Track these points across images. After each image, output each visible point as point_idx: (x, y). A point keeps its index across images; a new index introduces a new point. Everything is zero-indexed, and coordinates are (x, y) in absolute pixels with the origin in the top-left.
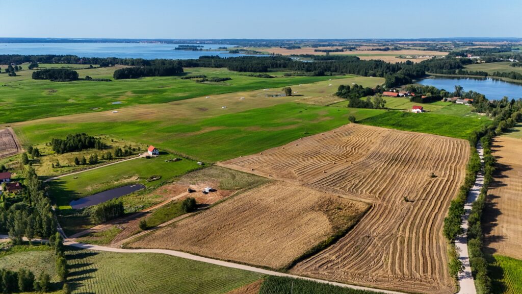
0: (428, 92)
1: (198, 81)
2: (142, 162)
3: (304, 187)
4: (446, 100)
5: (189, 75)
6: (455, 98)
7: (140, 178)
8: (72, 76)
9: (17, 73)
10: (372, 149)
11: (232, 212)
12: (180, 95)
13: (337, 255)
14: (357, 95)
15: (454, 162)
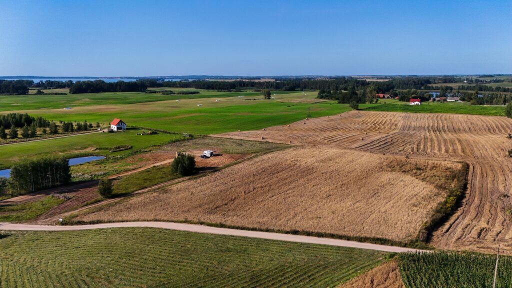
2: (102, 136)
3: (348, 151)
4: (434, 100)
5: (153, 91)
8: (21, 91)
10: (399, 124)
11: (259, 174)
13: (483, 221)
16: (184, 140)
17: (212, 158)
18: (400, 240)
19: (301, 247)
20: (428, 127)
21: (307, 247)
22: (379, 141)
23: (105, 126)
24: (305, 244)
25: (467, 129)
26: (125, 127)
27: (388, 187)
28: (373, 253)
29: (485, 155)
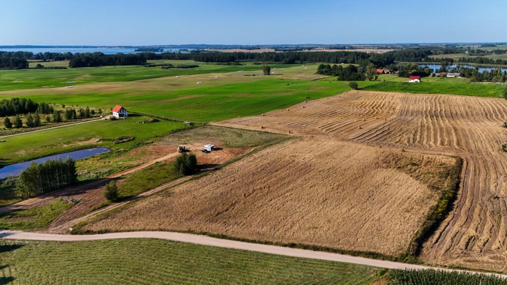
2: (105, 124)
3: (346, 143)
4: (434, 75)
5: (153, 64)
6: (443, 73)
8: (21, 65)
10: (398, 108)
12: (146, 76)
13: (472, 226)
16: (184, 129)
17: (213, 153)
18: (391, 254)
19: (298, 262)
20: (426, 111)
21: (303, 263)
22: (376, 130)
23: (107, 112)
24: (302, 259)
25: (464, 114)
26: (127, 113)
27: (383, 188)
28: (365, 269)
29: (479, 148)
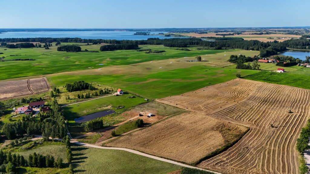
0: (288, 60)
1: (146, 52)
2: (114, 98)
3: (207, 116)
4: (300, 65)
5: (141, 49)
6: (306, 64)
7: (113, 107)
8: (78, 49)
9: (50, 48)
10: (251, 94)
11: (164, 129)
12: (136, 60)
13: (227, 157)
14: (242, 61)
15: (304, 104)
16: (144, 103)
17: (151, 118)
18: (189, 163)
20: (263, 97)
22: (227, 109)
23: (115, 90)
24: (162, 161)
25: (282, 101)
26: (123, 92)
27: (206, 140)
29: (263, 124)
